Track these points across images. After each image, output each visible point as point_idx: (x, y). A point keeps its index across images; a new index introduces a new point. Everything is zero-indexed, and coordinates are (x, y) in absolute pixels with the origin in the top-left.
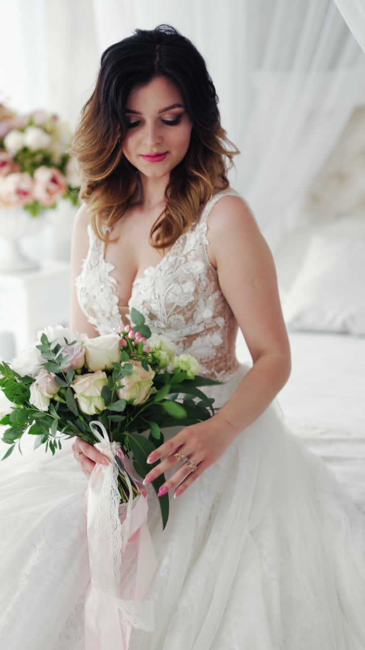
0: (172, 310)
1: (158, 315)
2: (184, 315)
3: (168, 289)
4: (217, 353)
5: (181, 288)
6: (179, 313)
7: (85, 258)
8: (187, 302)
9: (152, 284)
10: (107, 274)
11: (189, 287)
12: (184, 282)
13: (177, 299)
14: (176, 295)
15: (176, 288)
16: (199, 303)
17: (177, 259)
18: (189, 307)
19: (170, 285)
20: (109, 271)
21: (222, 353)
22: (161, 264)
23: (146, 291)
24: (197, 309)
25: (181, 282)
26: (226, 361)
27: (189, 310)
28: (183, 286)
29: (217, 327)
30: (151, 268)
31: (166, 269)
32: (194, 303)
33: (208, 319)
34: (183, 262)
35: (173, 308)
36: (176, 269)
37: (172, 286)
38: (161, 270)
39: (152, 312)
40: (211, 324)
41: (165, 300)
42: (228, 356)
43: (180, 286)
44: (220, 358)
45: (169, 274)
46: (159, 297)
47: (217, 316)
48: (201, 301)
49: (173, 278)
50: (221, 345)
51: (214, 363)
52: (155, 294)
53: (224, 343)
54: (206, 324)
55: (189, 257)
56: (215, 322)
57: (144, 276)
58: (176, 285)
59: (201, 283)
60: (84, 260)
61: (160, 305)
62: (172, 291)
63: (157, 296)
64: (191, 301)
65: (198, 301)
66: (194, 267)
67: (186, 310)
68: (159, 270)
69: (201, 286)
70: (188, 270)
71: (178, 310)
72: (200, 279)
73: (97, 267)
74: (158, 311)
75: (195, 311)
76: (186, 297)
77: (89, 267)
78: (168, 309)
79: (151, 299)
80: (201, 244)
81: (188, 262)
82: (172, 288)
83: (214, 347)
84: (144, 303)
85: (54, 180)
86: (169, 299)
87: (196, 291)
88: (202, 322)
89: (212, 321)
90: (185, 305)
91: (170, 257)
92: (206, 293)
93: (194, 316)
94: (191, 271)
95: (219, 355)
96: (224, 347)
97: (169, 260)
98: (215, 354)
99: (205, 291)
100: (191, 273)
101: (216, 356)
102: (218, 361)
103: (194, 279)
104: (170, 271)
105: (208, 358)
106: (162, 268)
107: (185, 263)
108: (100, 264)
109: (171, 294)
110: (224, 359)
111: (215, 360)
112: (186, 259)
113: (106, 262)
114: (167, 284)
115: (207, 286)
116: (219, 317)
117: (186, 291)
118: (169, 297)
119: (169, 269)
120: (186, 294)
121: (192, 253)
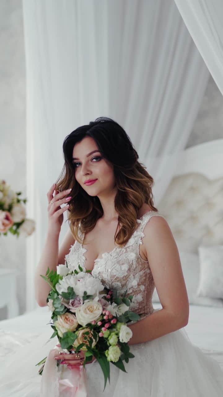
0: (114, 279)
1: (106, 281)
2: (121, 282)
3: (113, 267)
4: (140, 306)
5: (121, 267)
6: (118, 281)
7: (73, 245)
8: (123, 275)
9: (105, 263)
10: (82, 254)
11: (125, 267)
12: (123, 264)
13: (117, 273)
14: (117, 271)
15: (118, 266)
16: (130, 277)
17: (121, 250)
18: (124, 278)
19: (114, 265)
20: (83, 253)
21: (142, 306)
22: (112, 252)
23: (101, 266)
24: (129, 280)
25: (121, 264)
26: (144, 310)
27: (124, 280)
28: (122, 266)
29: (140, 291)
30: (106, 253)
31: (114, 255)
32: (127, 276)
33: (135, 286)
34: (124, 252)
35: (115, 278)
36: (120, 256)
37: (115, 266)
38: (111, 256)
39: (103, 279)
40: (137, 288)
41: (111, 273)
42: (146, 307)
43: (120, 266)
44: (141, 308)
45: (115, 258)
46: (107, 271)
47: (141, 285)
48: (132, 275)
49: (117, 261)
50: (142, 301)
51: (138, 311)
52: (106, 269)
53: (143, 300)
54: (134, 288)
55: (128, 249)
56: (139, 288)
57: (101, 258)
58: (118, 265)
59: (133, 266)
60: (71, 246)
61: (108, 276)
62: (116, 268)
63: (106, 271)
64: (125, 275)
65: (130, 275)
66: (130, 256)
67: (122, 280)
68: (110, 256)
69: (132, 267)
70: (126, 258)
71: (118, 280)
72: (132, 263)
73: (78, 250)
74: (106, 279)
75: (128, 281)
76: (123, 273)
77: (74, 249)
78: (112, 279)
79: (103, 272)
80: (137, 243)
81: (127, 252)
82: (115, 267)
83: (137, 302)
84: (99, 273)
85: (7, 218)
86: (113, 273)
87: (129, 270)
88: (132, 287)
89: (138, 287)
90: (122, 277)
91: (118, 249)
92: (135, 271)
93: (127, 284)
94: (128, 258)
95: (140, 307)
96: (143, 303)
97: (117, 250)
98: (138, 306)
99: (134, 270)
100: (128, 259)
101: (139, 307)
102: (139, 310)
103: (129, 263)
104: (116, 257)
105: (134, 309)
106: (112, 254)
107: (125, 253)
108: (79, 249)
109: (114, 270)
110: (143, 309)
111: (138, 309)
112: (126, 250)
113: (83, 248)
114: (113, 264)
115: (136, 267)
116: (142, 285)
117: (123, 269)
118: (113, 272)
119: (116, 255)
120: (123, 271)
121: (130, 248)
